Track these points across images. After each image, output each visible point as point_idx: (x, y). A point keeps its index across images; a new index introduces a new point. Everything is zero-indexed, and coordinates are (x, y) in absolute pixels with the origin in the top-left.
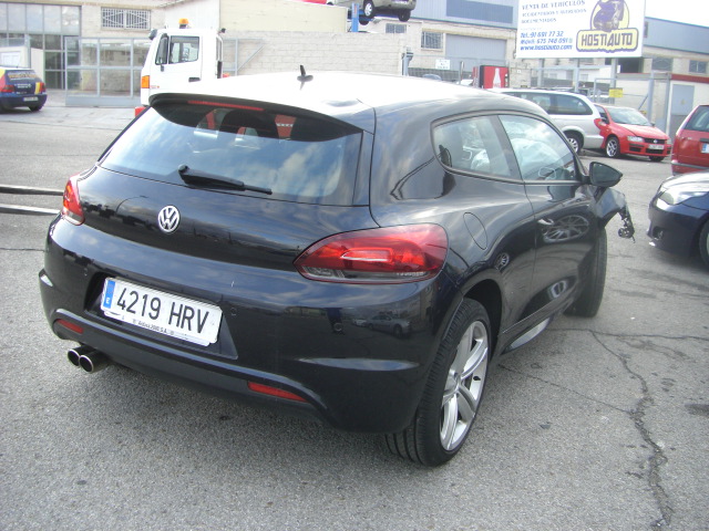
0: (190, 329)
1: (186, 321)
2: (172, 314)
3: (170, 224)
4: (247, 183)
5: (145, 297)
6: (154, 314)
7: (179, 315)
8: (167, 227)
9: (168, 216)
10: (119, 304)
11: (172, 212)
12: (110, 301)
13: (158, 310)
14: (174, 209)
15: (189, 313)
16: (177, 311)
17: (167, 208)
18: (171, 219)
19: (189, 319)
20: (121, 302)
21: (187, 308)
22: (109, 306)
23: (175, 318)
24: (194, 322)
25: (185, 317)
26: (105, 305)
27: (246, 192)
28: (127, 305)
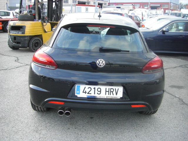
0: (113, 95)
1: (112, 93)
2: (106, 91)
3: (102, 65)
4: (122, 49)
5: (95, 88)
6: (99, 93)
7: (109, 92)
8: (101, 66)
9: (101, 62)
10: (83, 92)
11: (102, 61)
12: (79, 92)
13: (100, 91)
14: (102, 60)
15: (112, 90)
16: (107, 90)
17: (100, 60)
18: (102, 63)
19: (112, 92)
20: (84, 91)
21: (111, 89)
22: (79, 93)
23: (107, 93)
24: (114, 92)
25: (111, 92)
26: (77, 93)
27: (121, 52)
28: (87, 92)
